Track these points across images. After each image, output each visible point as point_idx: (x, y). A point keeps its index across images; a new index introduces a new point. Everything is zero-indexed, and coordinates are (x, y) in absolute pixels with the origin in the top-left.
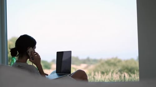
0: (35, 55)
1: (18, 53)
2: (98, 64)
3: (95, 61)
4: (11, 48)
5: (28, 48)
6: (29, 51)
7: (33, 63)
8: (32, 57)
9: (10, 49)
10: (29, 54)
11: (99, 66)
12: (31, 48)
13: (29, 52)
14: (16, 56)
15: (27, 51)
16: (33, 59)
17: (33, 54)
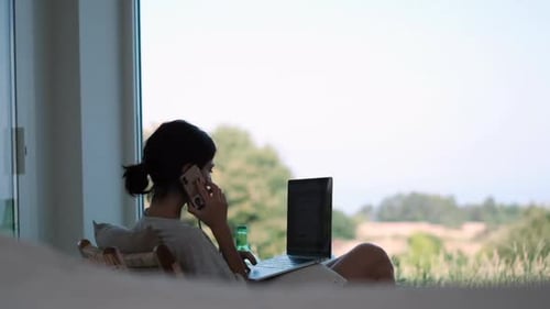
0: (210, 191)
1: (151, 184)
2: (522, 223)
3: (513, 211)
4: (126, 165)
5: (185, 168)
6: (187, 178)
7: (201, 218)
8: (198, 199)
9: (125, 168)
10: (189, 189)
11: (523, 232)
12: (195, 168)
13: (186, 182)
14: (143, 193)
15: (182, 177)
16: (201, 207)
17: (202, 188)
